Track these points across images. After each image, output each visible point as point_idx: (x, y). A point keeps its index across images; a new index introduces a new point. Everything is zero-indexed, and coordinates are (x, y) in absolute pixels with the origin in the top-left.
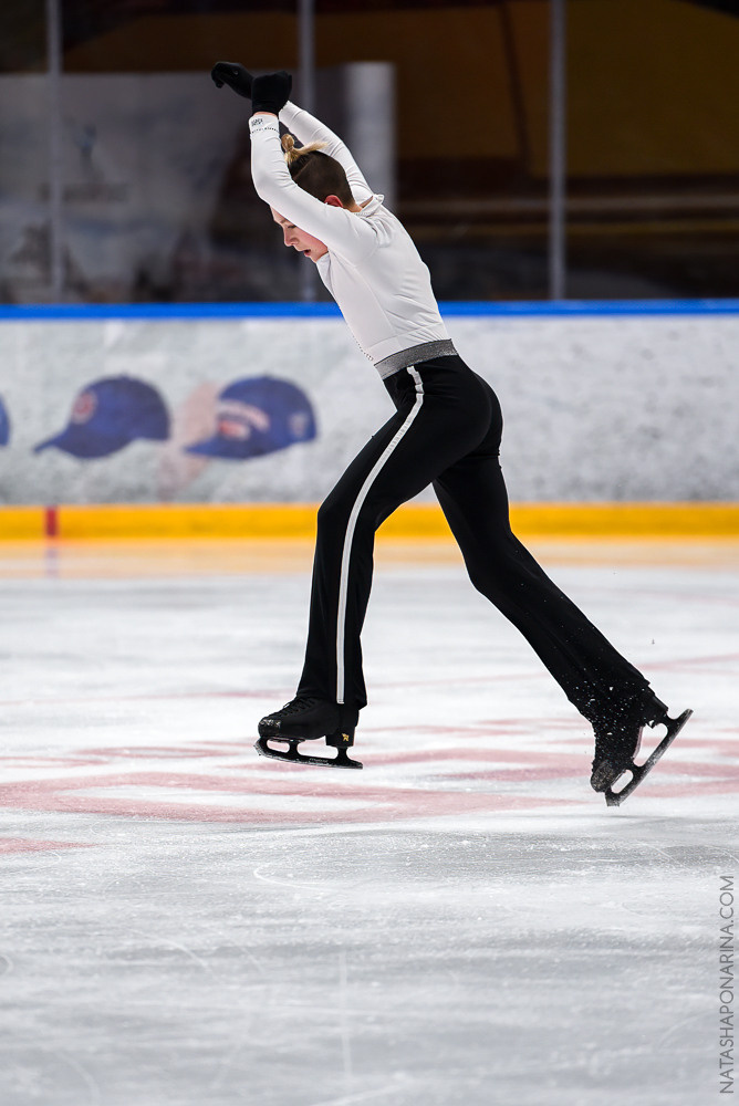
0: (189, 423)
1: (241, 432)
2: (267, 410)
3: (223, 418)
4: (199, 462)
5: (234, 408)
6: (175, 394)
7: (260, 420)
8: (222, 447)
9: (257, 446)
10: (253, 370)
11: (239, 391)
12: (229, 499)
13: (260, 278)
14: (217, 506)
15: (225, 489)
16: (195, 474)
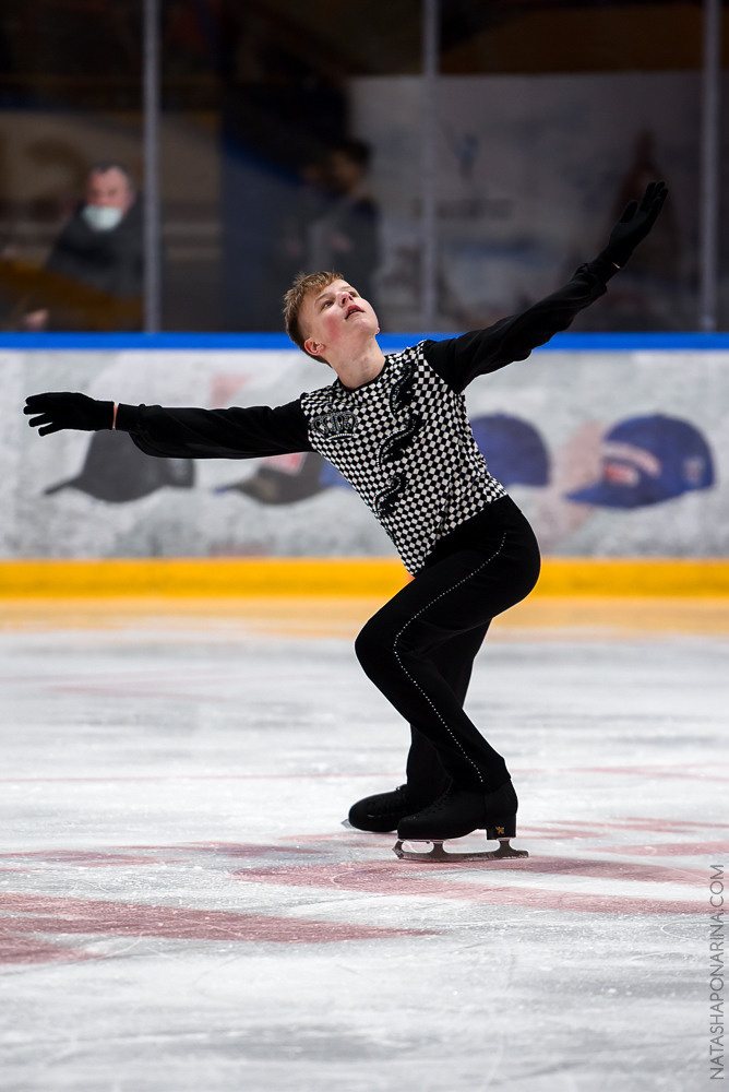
0: (572, 465)
1: (629, 477)
2: (658, 453)
3: (609, 461)
4: (580, 511)
5: (622, 451)
6: (556, 434)
7: (650, 464)
8: (608, 495)
9: (647, 494)
10: (644, 408)
11: (626, 432)
12: (614, 553)
13: (660, 306)
14: (600, 561)
15: (611, 542)
16: (577, 525)
